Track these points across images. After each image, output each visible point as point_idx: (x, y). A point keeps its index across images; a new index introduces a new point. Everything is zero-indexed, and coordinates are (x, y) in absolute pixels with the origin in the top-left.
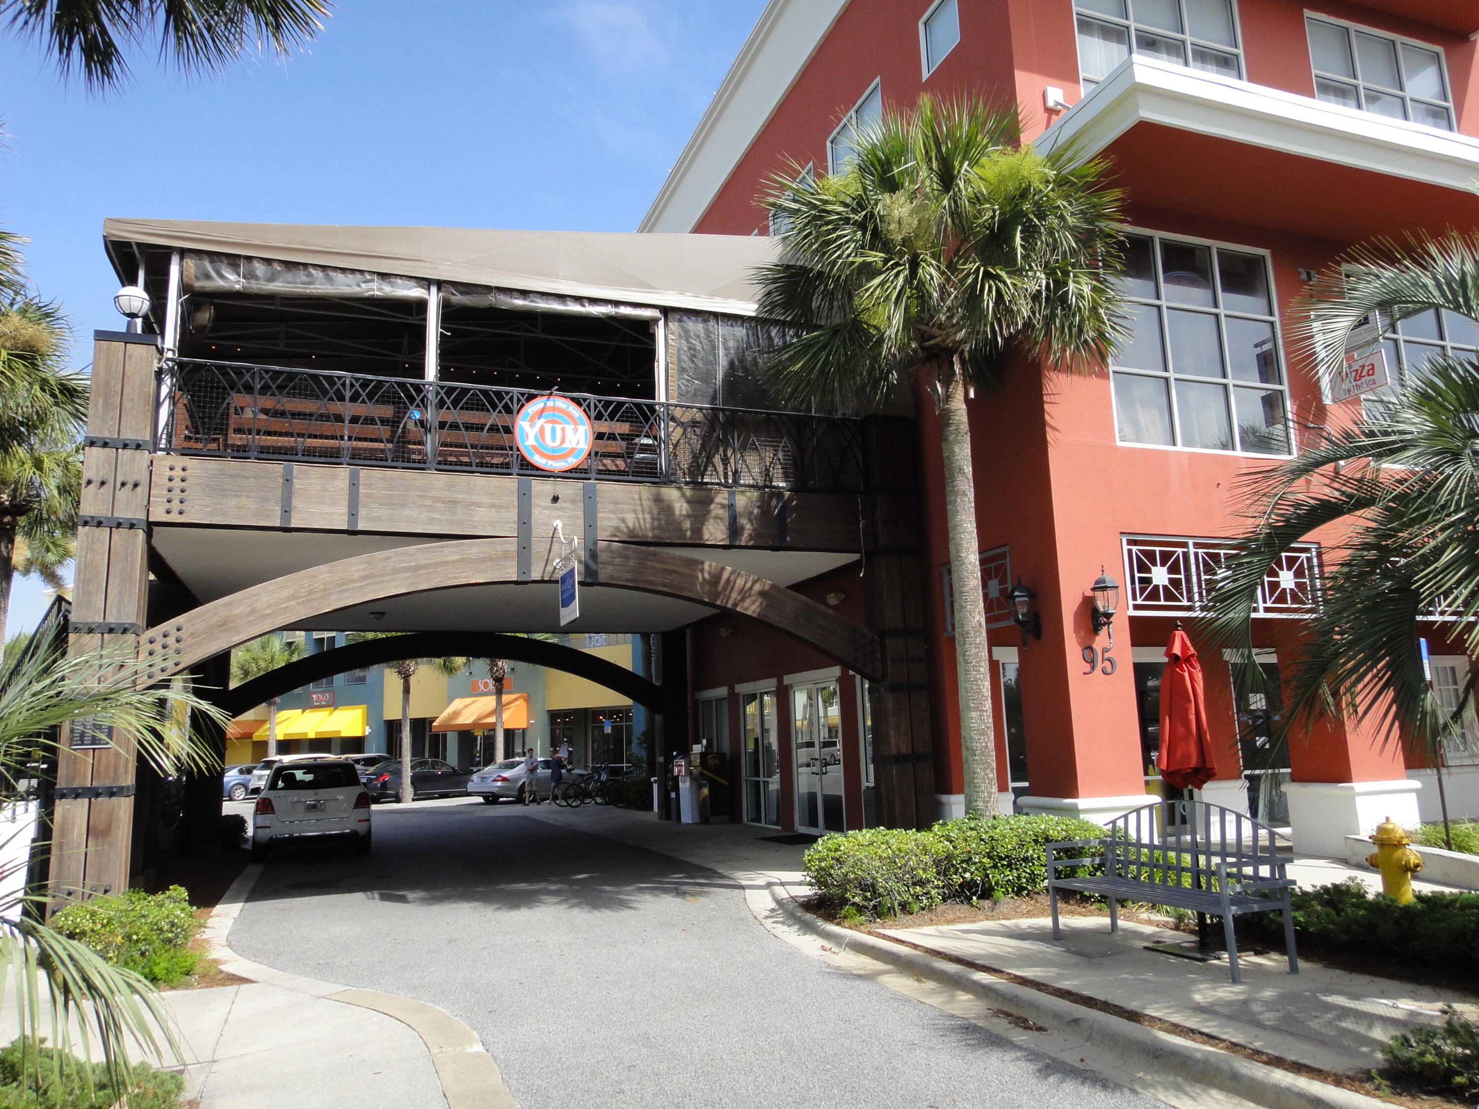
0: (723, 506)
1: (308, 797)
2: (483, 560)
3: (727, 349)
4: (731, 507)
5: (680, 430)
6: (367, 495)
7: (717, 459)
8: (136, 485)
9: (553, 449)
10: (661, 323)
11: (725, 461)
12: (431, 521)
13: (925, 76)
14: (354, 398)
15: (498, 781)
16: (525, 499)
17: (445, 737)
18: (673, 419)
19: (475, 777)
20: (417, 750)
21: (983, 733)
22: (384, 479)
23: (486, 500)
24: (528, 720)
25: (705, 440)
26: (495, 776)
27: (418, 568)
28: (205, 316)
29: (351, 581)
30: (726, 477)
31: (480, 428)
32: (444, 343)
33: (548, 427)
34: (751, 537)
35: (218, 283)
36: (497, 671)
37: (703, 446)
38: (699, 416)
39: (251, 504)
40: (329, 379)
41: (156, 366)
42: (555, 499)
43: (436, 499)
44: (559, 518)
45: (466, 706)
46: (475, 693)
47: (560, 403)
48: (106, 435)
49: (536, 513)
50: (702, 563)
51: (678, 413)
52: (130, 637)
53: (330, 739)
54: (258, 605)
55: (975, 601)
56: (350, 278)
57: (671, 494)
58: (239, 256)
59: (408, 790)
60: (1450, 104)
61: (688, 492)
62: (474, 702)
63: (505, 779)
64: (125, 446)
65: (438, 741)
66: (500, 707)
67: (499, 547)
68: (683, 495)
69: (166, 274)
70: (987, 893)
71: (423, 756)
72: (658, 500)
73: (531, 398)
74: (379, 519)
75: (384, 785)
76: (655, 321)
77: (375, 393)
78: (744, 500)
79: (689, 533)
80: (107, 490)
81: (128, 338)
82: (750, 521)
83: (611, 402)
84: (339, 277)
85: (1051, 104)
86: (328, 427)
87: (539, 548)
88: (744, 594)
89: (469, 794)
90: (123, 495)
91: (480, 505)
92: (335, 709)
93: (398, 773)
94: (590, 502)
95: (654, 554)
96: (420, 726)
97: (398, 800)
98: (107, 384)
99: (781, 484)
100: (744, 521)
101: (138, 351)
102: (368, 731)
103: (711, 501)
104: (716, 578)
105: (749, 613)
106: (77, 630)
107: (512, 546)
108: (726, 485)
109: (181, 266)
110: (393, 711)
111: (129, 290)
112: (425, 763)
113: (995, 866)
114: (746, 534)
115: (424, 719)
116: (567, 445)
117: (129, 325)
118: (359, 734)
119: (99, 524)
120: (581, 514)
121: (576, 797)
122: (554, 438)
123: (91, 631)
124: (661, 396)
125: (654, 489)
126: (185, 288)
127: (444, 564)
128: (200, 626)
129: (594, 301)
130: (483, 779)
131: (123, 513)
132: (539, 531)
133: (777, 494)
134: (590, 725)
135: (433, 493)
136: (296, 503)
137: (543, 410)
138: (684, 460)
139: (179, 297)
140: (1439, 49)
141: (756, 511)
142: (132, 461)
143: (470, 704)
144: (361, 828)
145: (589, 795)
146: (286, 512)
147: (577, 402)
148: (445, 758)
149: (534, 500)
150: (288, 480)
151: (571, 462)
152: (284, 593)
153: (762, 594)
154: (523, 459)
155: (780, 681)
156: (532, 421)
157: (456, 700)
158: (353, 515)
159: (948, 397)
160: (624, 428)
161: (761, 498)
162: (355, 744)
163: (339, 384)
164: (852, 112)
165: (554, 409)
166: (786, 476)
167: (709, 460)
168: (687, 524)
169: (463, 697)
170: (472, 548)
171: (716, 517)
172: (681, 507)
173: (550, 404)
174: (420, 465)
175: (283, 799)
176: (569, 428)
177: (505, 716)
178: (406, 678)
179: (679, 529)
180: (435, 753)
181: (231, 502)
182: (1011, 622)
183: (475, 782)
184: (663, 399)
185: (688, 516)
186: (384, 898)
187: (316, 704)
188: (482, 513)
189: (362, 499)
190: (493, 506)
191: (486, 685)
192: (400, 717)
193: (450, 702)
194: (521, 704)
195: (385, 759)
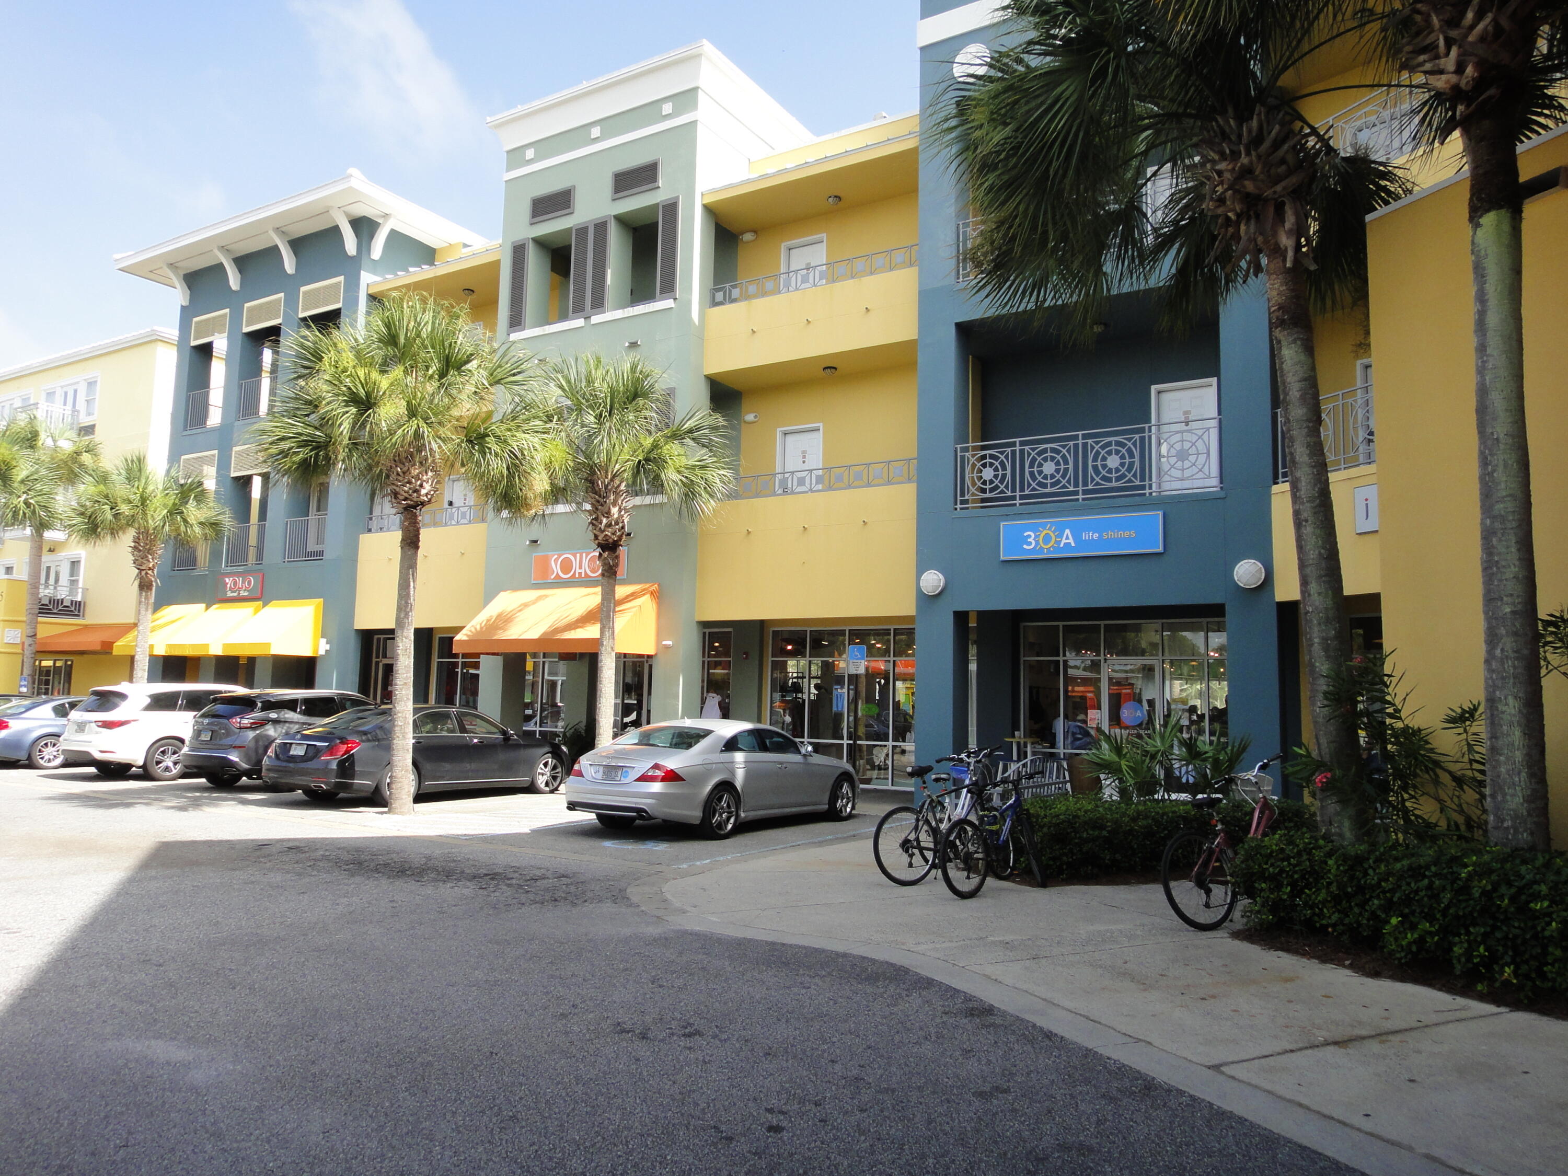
15: (652, 779)
24: (659, 638)
26: (643, 766)
36: (609, 525)
45: (526, 605)
53: (253, 659)
59: (404, 779)
62: (540, 598)
63: (671, 776)
66: (608, 608)
75: (347, 767)
92: (264, 605)
93: (384, 738)
97: (380, 804)
102: (324, 647)
110: (376, 613)
115: (440, 630)
118: (307, 652)
143: (534, 602)
157: (502, 594)
162: (298, 670)
169: (515, 589)
177: (620, 622)
187: (230, 594)
191: (577, 561)
192: (388, 623)
193: (488, 597)
194: (646, 603)
195: (355, 702)
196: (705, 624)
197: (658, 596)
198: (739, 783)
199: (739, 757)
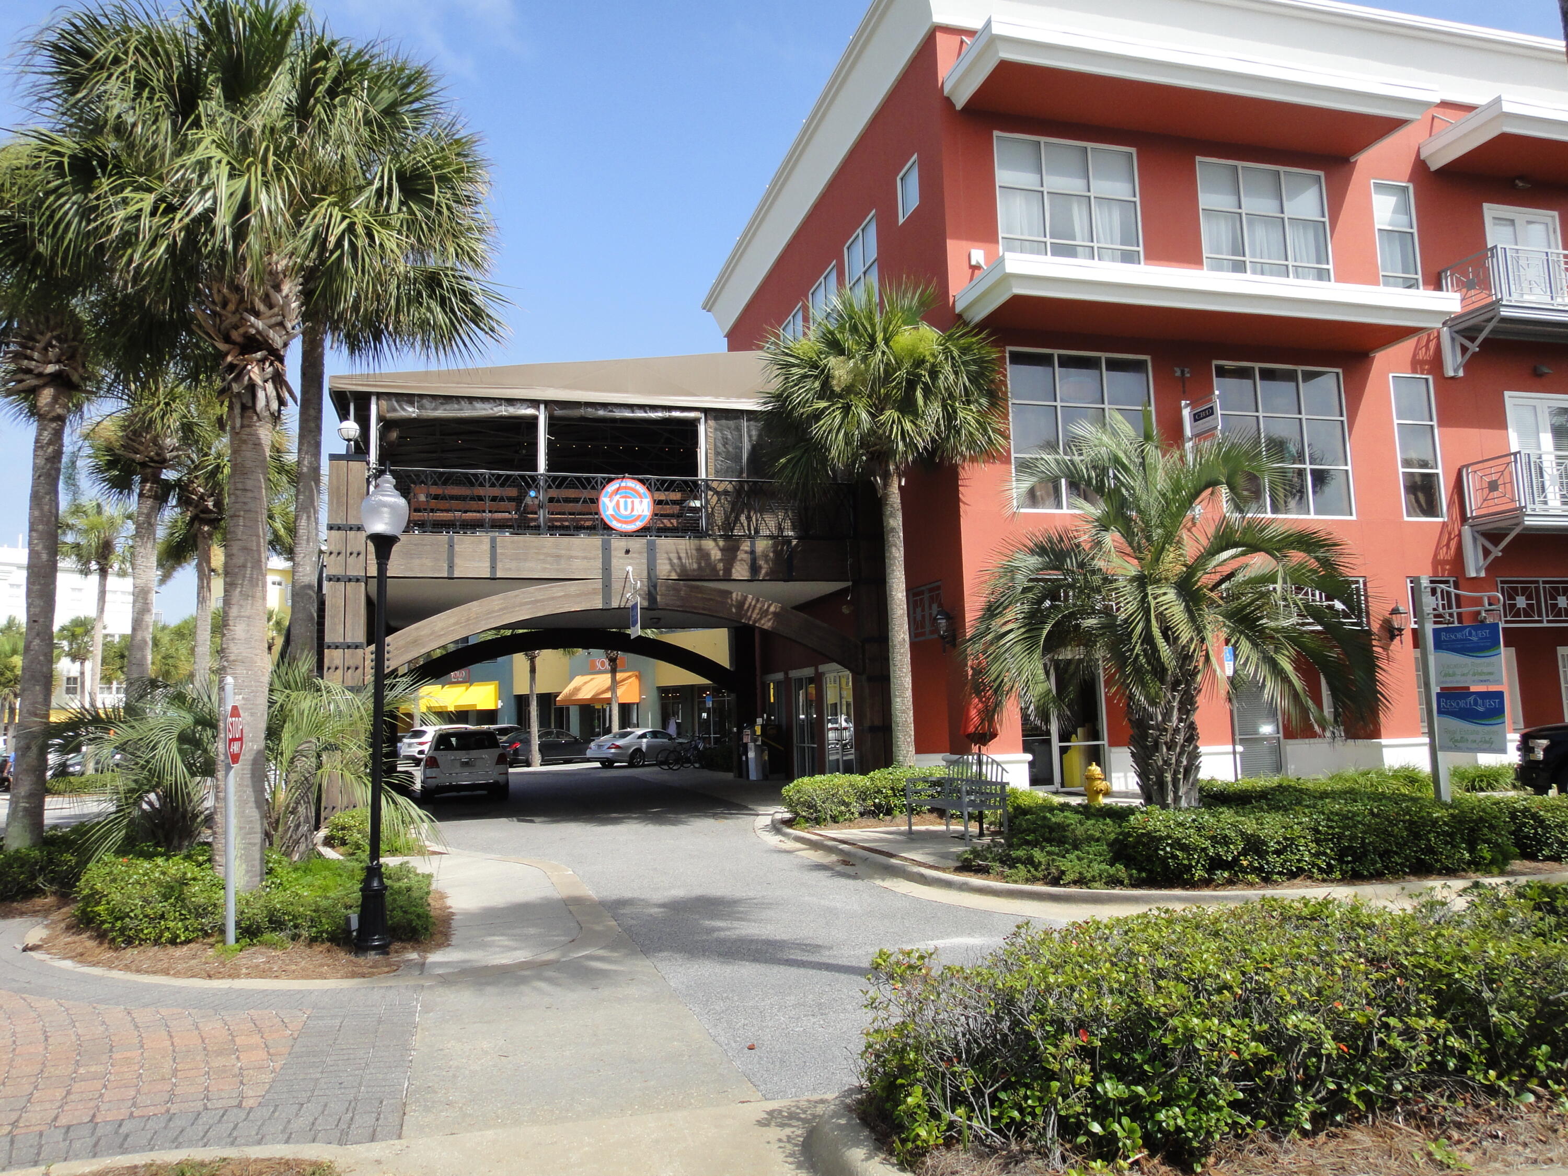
0: (746, 552)
1: (463, 756)
2: (578, 595)
3: (750, 436)
4: (752, 552)
5: (715, 498)
6: (502, 554)
7: (743, 518)
8: (359, 554)
9: (626, 516)
10: (703, 420)
11: (749, 518)
12: (544, 569)
13: (901, 221)
14: (493, 485)
15: (612, 748)
16: (606, 550)
17: (568, 709)
18: (711, 489)
19: (592, 745)
20: (544, 721)
21: (904, 712)
22: (512, 542)
23: (580, 554)
24: (640, 695)
25: (734, 505)
26: (609, 744)
27: (537, 601)
28: (394, 435)
29: (493, 612)
30: (749, 530)
31: (576, 500)
32: (550, 445)
33: (622, 501)
34: (767, 574)
35: (401, 414)
37: (732, 510)
38: (730, 488)
39: (428, 563)
40: (475, 475)
41: (367, 474)
42: (627, 552)
43: (547, 555)
44: (630, 564)
45: (586, 683)
46: (594, 671)
47: (630, 483)
48: (339, 522)
49: (614, 562)
50: (731, 593)
51: (715, 485)
52: (360, 652)
53: (467, 712)
54: (436, 629)
55: (901, 625)
56: (487, 406)
57: (709, 544)
58: (414, 395)
59: (536, 757)
60: (1326, 219)
61: (721, 543)
62: (592, 679)
63: (618, 747)
64: (351, 529)
65: (562, 713)
66: (615, 684)
67: (590, 585)
68: (717, 545)
69: (368, 409)
70: (889, 812)
71: (550, 727)
72: (699, 549)
73: (610, 480)
74: (510, 569)
75: (516, 752)
76: (698, 420)
77: (506, 481)
78: (762, 545)
79: (721, 573)
80: (342, 557)
81: (346, 457)
82: (767, 562)
83: (665, 481)
84: (478, 405)
85: (973, 263)
86: (474, 504)
87: (616, 586)
88: (764, 613)
89: (589, 760)
90: (351, 560)
91: (576, 558)
92: (470, 685)
93: (527, 742)
94: (651, 550)
95: (698, 587)
96: (546, 700)
97: (528, 764)
98: (338, 488)
99: (791, 533)
100: (761, 562)
101: (356, 466)
102: (500, 704)
103: (738, 549)
104: (741, 604)
105: (765, 627)
106: (329, 647)
107: (599, 585)
108: (750, 537)
109: (378, 405)
110: (521, 687)
111: (346, 424)
112: (550, 733)
113: (895, 795)
114: (763, 571)
115: (549, 695)
116: (635, 513)
117: (348, 446)
118: (493, 707)
119: (338, 580)
120: (645, 561)
121: (676, 762)
122: (626, 509)
123: (337, 647)
124: (702, 474)
125: (696, 542)
126: (380, 418)
127: (553, 598)
128: (402, 643)
129: (654, 408)
130: (600, 746)
131: (352, 573)
132: (616, 574)
133: (787, 541)
134: (696, 700)
135: (545, 551)
136: (457, 561)
137: (618, 489)
138: (719, 519)
139: (378, 424)
140: (1321, 174)
141: (771, 555)
142: (356, 538)
143: (589, 681)
144: (501, 779)
145: (688, 761)
146: (451, 567)
147: (642, 481)
148: (568, 729)
149: (613, 553)
150: (451, 546)
151: (639, 525)
152: (452, 621)
153: (775, 613)
154: (605, 524)
155: (817, 670)
156: (611, 497)
157: (577, 678)
158: (493, 568)
159: (886, 485)
160: (677, 496)
161: (775, 546)
162: (489, 716)
163: (481, 479)
164: (859, 231)
165: (626, 488)
166: (794, 528)
167: (737, 519)
168: (720, 566)
169: (582, 675)
170: (572, 587)
171: (742, 560)
172: (716, 554)
173: (623, 484)
174: (537, 530)
175: (445, 757)
176: (637, 501)
177: (619, 692)
178: (532, 660)
179: (714, 569)
180: (560, 725)
181: (416, 562)
182: (936, 636)
183: (593, 749)
184: (704, 477)
185: (720, 560)
186: (519, 821)
187: (453, 680)
188: (578, 563)
189: (499, 557)
190: (585, 558)
191: (603, 664)
192: (528, 692)
193: (572, 679)
194: (634, 681)
195: (516, 729)
196: (658, 688)
197: (639, 677)
198: (644, 749)
199: (645, 740)
